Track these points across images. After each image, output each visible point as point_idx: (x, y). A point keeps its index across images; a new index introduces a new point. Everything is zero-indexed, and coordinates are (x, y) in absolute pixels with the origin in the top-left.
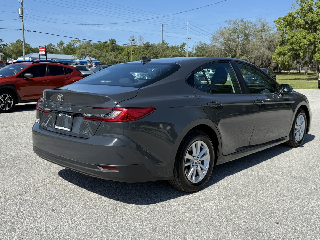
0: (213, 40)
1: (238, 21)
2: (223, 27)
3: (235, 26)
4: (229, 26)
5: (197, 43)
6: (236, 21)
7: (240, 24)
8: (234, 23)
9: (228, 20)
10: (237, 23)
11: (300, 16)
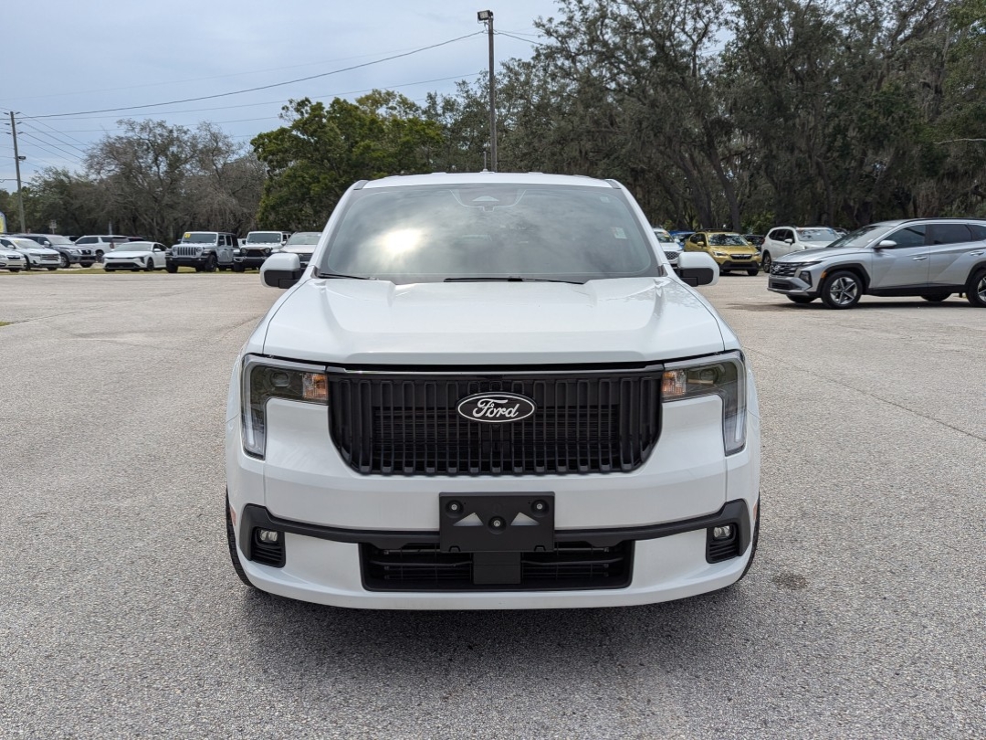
0: (91, 167)
1: (151, 126)
2: (113, 135)
3: (147, 137)
4: (130, 134)
5: (40, 172)
6: (148, 124)
7: (158, 132)
8: (142, 129)
9: (126, 119)
10: (151, 130)
11: (302, 137)
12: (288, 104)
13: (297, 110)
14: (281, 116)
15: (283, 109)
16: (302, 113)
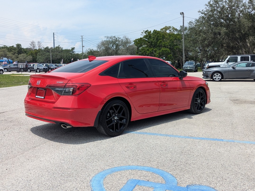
0: (98, 48)
3: (111, 40)
4: (107, 39)
5: (87, 49)
7: (114, 39)
8: (110, 38)
9: (106, 36)
10: (112, 38)
11: (146, 40)
12: (143, 32)
14: (141, 35)
16: (146, 34)
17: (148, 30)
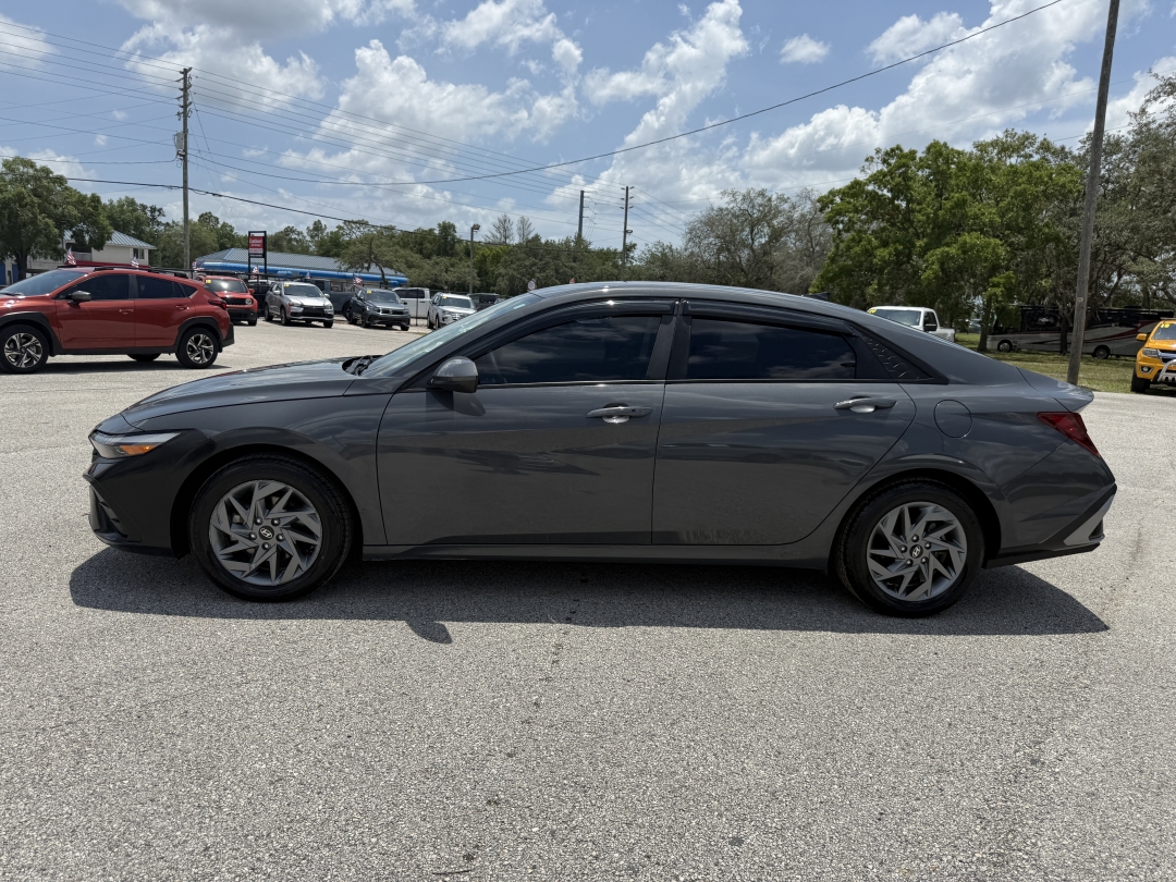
0: (690, 239)
2: (715, 207)
3: (746, 207)
4: (732, 205)
5: (650, 245)
6: (749, 194)
7: (757, 202)
8: (744, 199)
9: (730, 190)
10: (751, 200)
11: (880, 192)
12: (873, 154)
13: (885, 161)
14: (863, 170)
15: (867, 160)
16: (889, 164)
17: (898, 148)
